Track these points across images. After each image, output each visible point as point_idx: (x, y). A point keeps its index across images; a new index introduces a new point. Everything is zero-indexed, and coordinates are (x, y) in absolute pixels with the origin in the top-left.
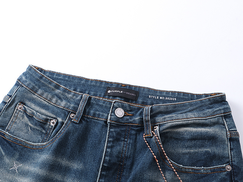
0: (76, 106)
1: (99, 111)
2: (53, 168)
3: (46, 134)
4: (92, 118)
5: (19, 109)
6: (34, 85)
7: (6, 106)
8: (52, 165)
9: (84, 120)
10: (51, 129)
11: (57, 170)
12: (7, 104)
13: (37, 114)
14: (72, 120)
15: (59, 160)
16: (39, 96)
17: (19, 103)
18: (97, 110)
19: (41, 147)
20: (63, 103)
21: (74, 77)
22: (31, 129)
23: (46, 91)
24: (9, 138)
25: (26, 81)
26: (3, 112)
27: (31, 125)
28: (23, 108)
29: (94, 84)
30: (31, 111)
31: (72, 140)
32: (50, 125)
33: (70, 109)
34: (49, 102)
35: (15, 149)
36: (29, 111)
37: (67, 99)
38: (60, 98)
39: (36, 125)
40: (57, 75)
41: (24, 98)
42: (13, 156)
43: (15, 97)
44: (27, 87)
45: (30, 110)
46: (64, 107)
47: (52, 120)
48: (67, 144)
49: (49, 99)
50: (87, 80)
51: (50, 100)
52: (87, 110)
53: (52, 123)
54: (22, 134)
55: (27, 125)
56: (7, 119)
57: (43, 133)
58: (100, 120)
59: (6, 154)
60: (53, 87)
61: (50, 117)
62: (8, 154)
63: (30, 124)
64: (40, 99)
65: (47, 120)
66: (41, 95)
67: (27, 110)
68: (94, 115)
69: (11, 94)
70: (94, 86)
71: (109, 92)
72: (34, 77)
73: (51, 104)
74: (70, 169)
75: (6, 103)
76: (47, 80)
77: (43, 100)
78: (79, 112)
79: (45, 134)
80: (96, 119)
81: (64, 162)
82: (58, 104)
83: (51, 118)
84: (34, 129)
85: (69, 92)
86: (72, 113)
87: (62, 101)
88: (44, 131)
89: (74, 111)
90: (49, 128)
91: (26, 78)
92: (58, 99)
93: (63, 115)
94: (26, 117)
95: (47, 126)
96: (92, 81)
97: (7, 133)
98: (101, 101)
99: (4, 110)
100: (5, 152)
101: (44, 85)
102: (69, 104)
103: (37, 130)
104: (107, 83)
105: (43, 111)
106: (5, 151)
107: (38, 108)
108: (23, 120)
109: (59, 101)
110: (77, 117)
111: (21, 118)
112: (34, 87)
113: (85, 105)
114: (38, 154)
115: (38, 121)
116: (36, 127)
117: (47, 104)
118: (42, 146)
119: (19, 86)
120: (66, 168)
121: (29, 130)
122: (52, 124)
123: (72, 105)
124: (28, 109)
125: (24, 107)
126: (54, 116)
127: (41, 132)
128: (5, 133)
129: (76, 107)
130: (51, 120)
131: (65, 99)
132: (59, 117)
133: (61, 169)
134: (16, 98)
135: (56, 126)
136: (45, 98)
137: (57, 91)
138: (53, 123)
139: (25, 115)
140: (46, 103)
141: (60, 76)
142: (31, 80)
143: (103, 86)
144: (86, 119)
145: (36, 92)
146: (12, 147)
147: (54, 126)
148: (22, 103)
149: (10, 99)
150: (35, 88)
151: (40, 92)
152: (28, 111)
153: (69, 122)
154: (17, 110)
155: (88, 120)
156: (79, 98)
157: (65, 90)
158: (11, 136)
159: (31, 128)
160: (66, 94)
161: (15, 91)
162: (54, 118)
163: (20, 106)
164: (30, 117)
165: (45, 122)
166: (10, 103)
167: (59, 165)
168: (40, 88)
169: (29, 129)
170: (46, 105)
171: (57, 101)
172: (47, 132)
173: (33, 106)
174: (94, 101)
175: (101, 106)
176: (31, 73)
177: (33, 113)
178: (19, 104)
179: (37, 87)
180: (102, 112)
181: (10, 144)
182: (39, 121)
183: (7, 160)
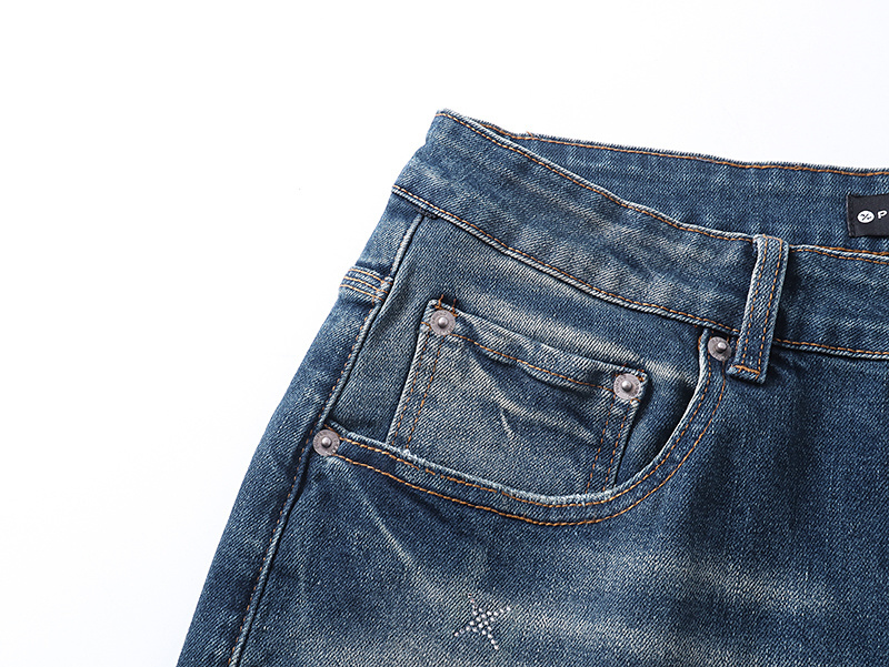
0: (729, 297)
1: (852, 316)
2: (691, 616)
3: (602, 447)
4: (825, 354)
5: (439, 333)
6: (494, 206)
7: (373, 321)
8: (685, 603)
9: (784, 363)
10: (621, 419)
11: (706, 624)
12: (373, 312)
13: (537, 348)
14: (731, 370)
15: (709, 573)
16: (529, 262)
17: (434, 302)
18: (842, 313)
19: (590, 513)
20: (658, 290)
21: (668, 161)
22: (514, 428)
23: (561, 235)
24: (420, 480)
25: (453, 193)
26: (360, 349)
27: (513, 407)
28: (458, 327)
29: (781, 185)
30: (501, 340)
31: (750, 467)
32: (613, 400)
33: (703, 311)
34: (584, 287)
35: (464, 532)
36: (490, 339)
37: (668, 266)
38: (634, 265)
39: (539, 404)
40: (579, 156)
41: (452, 273)
42: (458, 567)
43: (411, 271)
44: (460, 218)
45: (497, 333)
46: (667, 309)
47: (622, 373)
48: (728, 493)
49: (579, 271)
50: (737, 169)
51: (588, 277)
52: (793, 314)
53: (626, 389)
54: (476, 453)
55: (491, 409)
56: (386, 384)
57: (582, 442)
58: (869, 360)
59: (419, 559)
60: (590, 213)
61: (607, 361)
62: (429, 560)
63: (505, 403)
64: (533, 273)
65: (595, 378)
66: (539, 255)
67: (481, 333)
68: (833, 334)
69: (385, 262)
70: (777, 195)
71: (866, 217)
72: (483, 169)
73: (594, 297)
74: (765, 615)
75: (371, 305)
76: (555, 178)
77: (551, 281)
78: (754, 330)
79: (591, 446)
80: (841, 357)
81: (733, 583)
82: (630, 293)
83: (614, 363)
84: (530, 425)
85: (675, 233)
86: (713, 333)
87: (647, 278)
88: (586, 435)
89: (725, 323)
90: (609, 417)
91: (446, 174)
92: (626, 268)
93: (674, 346)
94: (478, 372)
95: (596, 409)
96: (763, 170)
97: (406, 453)
98: (850, 265)
99: (365, 338)
100: (414, 550)
101: (540, 205)
102: (687, 289)
103: (545, 428)
104: (842, 176)
105: (567, 333)
106: (410, 545)
107: (535, 323)
108: (465, 386)
109: (634, 279)
110: (750, 353)
111: (456, 377)
112: (493, 215)
113: (780, 289)
114: (584, 552)
115: (548, 384)
116: (538, 416)
117: (577, 296)
118: (598, 506)
119: (417, 220)
120: (747, 611)
121: (504, 433)
122: (623, 397)
123: (708, 295)
124: (485, 330)
125: (463, 321)
126: (629, 356)
127: (571, 437)
128: (394, 454)
129: (731, 304)
130: (615, 374)
131: (659, 269)
132: (652, 358)
133: (725, 619)
134: (414, 280)
135: (645, 401)
136: (560, 271)
137: (613, 231)
138: (628, 390)
139: (473, 360)
140: (569, 292)
141: (594, 159)
142: (472, 183)
143: (826, 190)
144: (790, 358)
145: (508, 241)
146: (443, 521)
147: (635, 404)
148: (447, 300)
149: (384, 285)
150: (502, 221)
151: (528, 238)
152: (487, 337)
153: (719, 379)
154: (430, 335)
155: (803, 364)
156: (731, 256)
157: (651, 225)
158: (430, 468)
159: (513, 421)
160: (662, 242)
161: (404, 243)
162: (630, 365)
163: (441, 319)
164: (504, 368)
165: (586, 389)
166: (392, 304)
167: (711, 597)
168: (523, 219)
169: (506, 427)
170: (570, 300)
171: (621, 279)
172: (600, 436)
173: (506, 311)
174: (817, 270)
175: (858, 289)
176: (464, 151)
177: (516, 350)
178: (433, 306)
179: (510, 218)
180: (872, 317)
181: (433, 511)
182: (554, 387)
183: (431, 591)
